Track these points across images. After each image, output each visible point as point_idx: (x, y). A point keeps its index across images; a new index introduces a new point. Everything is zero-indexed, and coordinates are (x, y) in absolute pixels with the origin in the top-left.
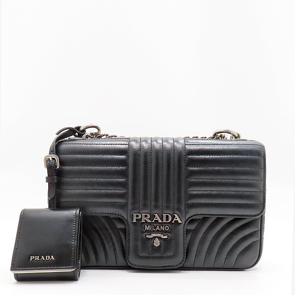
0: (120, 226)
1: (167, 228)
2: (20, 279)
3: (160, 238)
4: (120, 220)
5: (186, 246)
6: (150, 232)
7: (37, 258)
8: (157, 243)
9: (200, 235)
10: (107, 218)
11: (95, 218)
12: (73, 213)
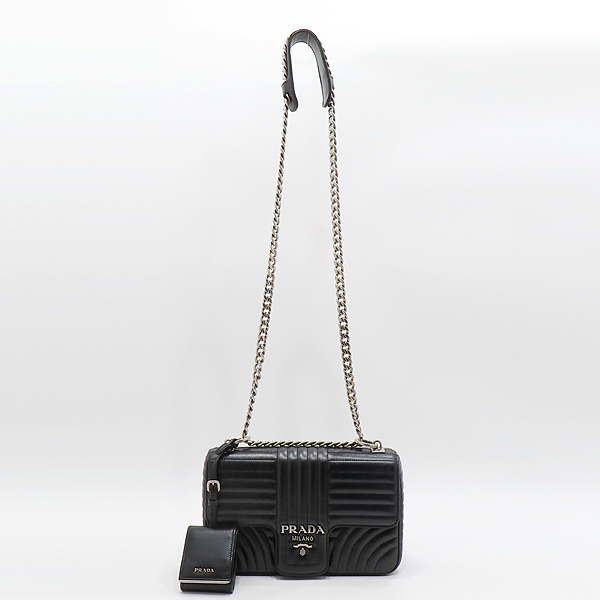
0: (269, 535)
1: (312, 539)
2: (186, 589)
3: (305, 547)
4: (269, 530)
5: (329, 554)
6: (297, 543)
7: (200, 570)
8: (303, 553)
9: (343, 543)
10: (259, 529)
11: (248, 529)
12: (230, 533)
